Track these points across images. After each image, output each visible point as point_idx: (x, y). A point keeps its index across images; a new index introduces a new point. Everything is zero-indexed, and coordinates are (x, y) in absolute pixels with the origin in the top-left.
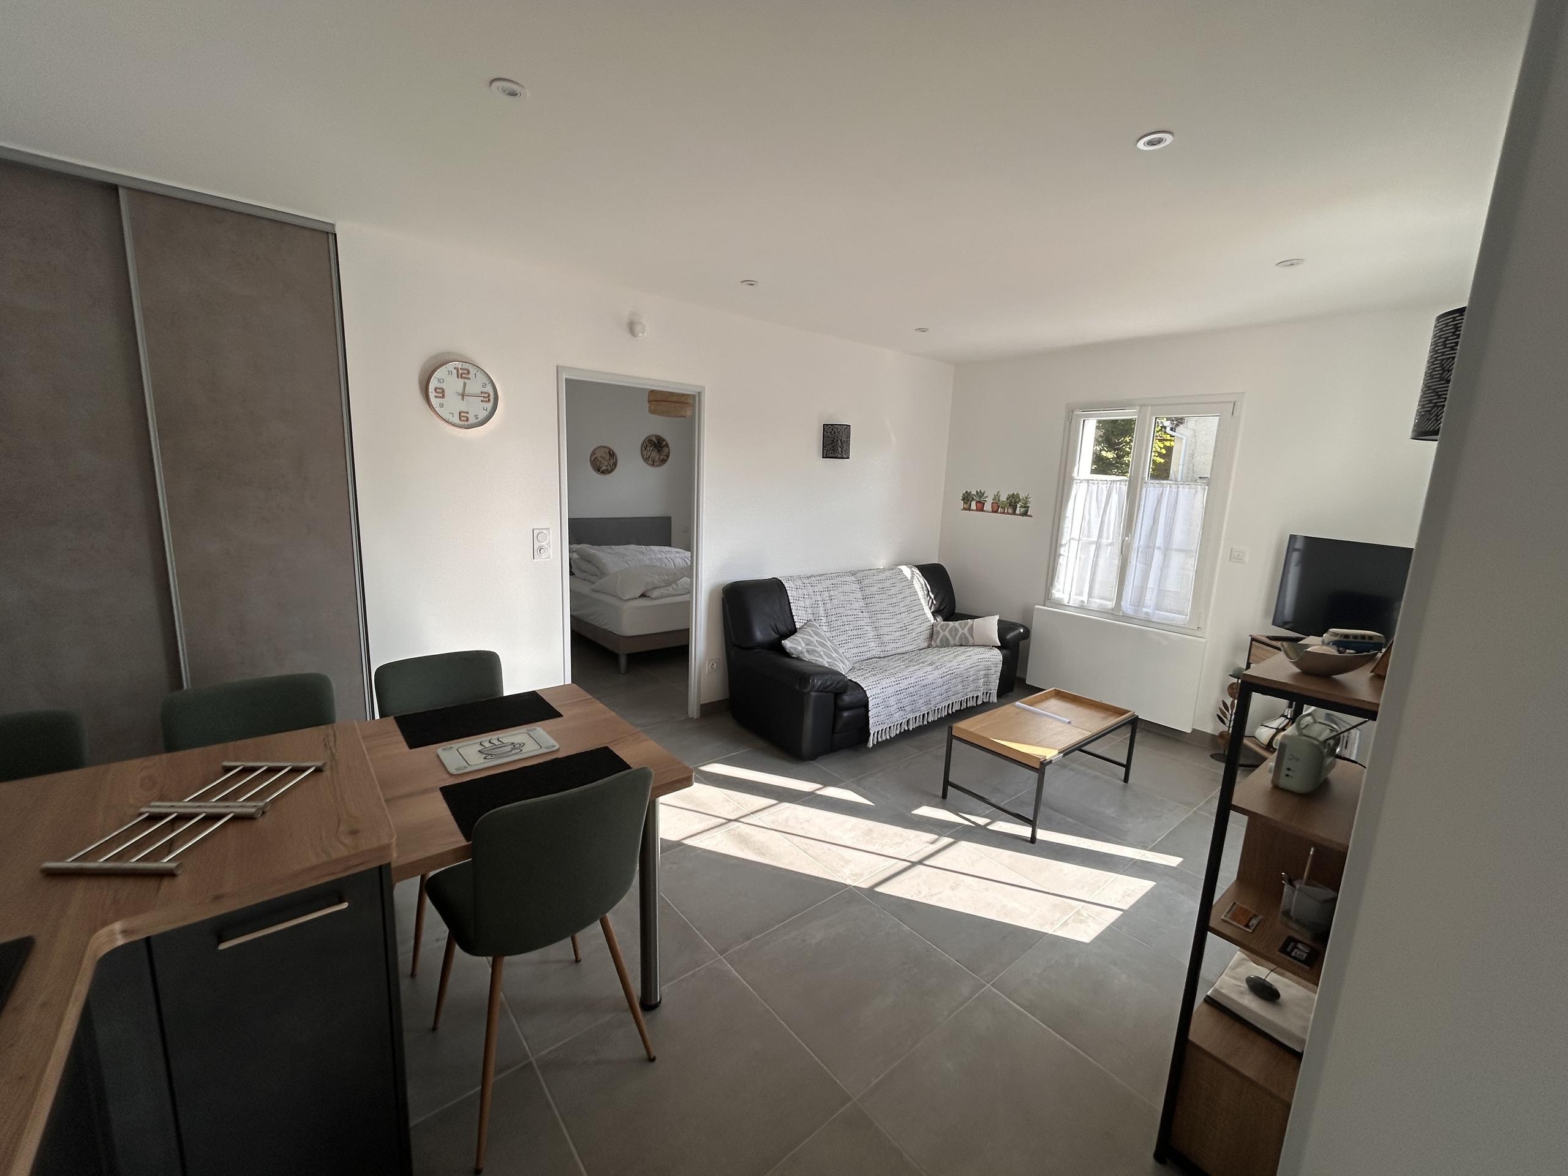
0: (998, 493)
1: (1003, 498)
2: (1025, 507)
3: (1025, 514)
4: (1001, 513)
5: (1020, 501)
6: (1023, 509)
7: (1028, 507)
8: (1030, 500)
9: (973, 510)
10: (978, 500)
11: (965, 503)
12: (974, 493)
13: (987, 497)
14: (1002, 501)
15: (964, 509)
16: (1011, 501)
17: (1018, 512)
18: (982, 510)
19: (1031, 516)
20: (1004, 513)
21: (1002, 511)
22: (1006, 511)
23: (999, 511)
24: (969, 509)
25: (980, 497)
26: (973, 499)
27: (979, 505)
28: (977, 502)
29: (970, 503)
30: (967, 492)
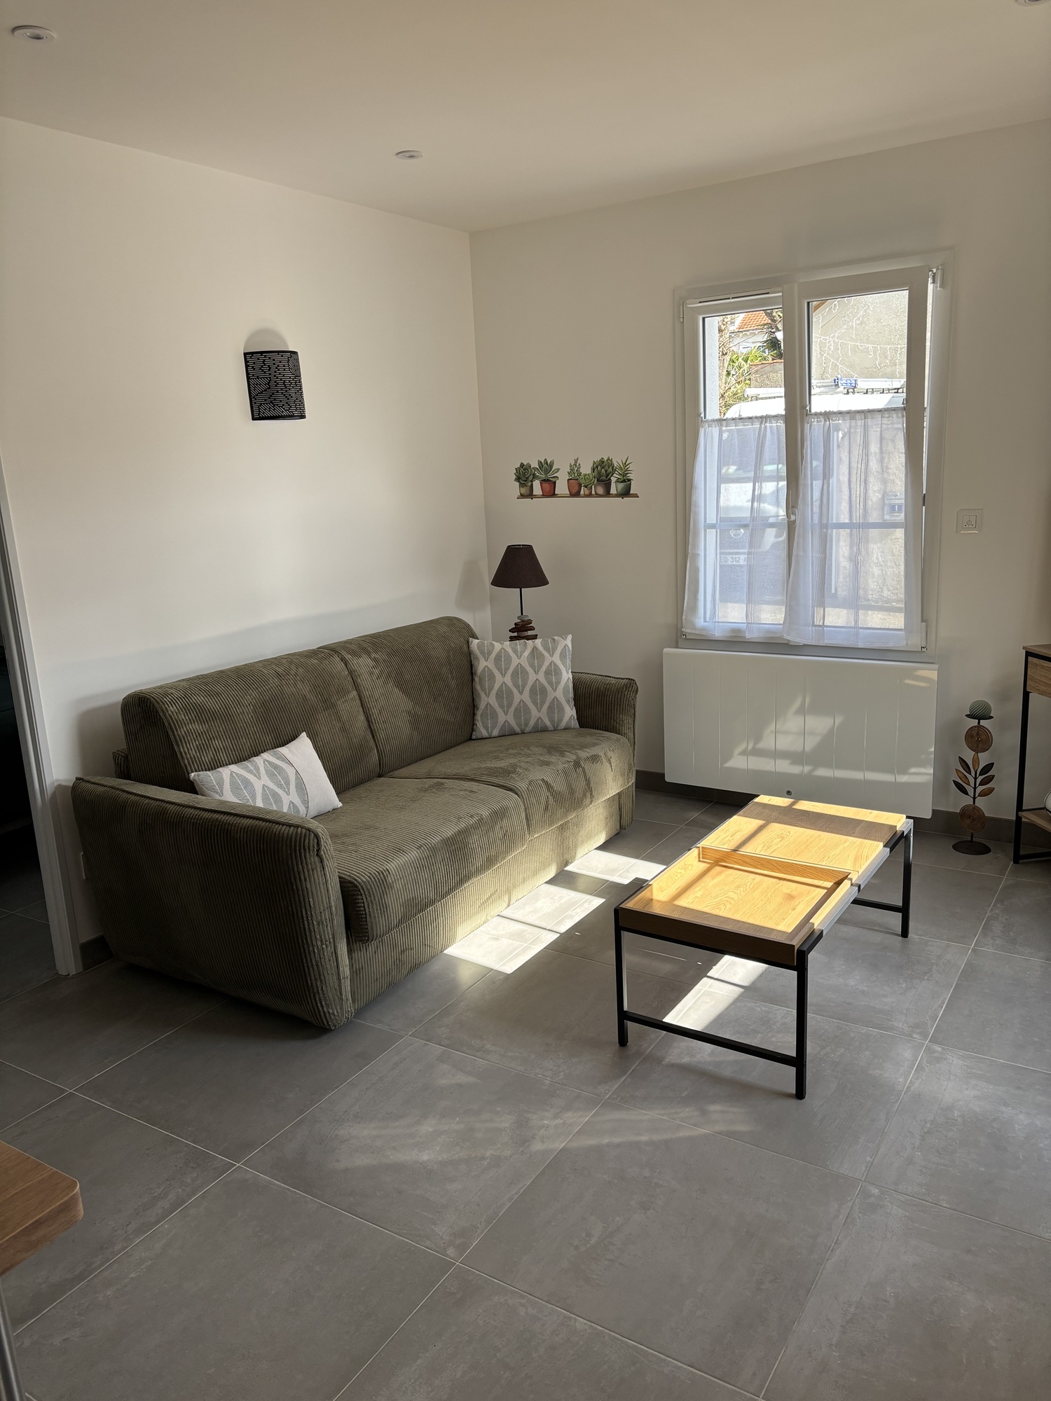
0: (576, 461)
1: (586, 469)
2: (624, 481)
3: (626, 493)
4: (586, 496)
5: (614, 470)
6: (621, 486)
7: (629, 480)
8: (631, 467)
9: (536, 497)
10: (543, 476)
11: (522, 485)
12: (535, 465)
13: (558, 470)
14: (586, 475)
15: (522, 496)
16: (599, 473)
17: (613, 491)
18: (553, 495)
19: (636, 496)
20: (590, 495)
21: (587, 492)
22: (593, 492)
23: (582, 492)
24: (530, 495)
25: (547, 472)
26: (535, 477)
27: (546, 485)
28: (544, 481)
29: (530, 484)
30: (522, 465)
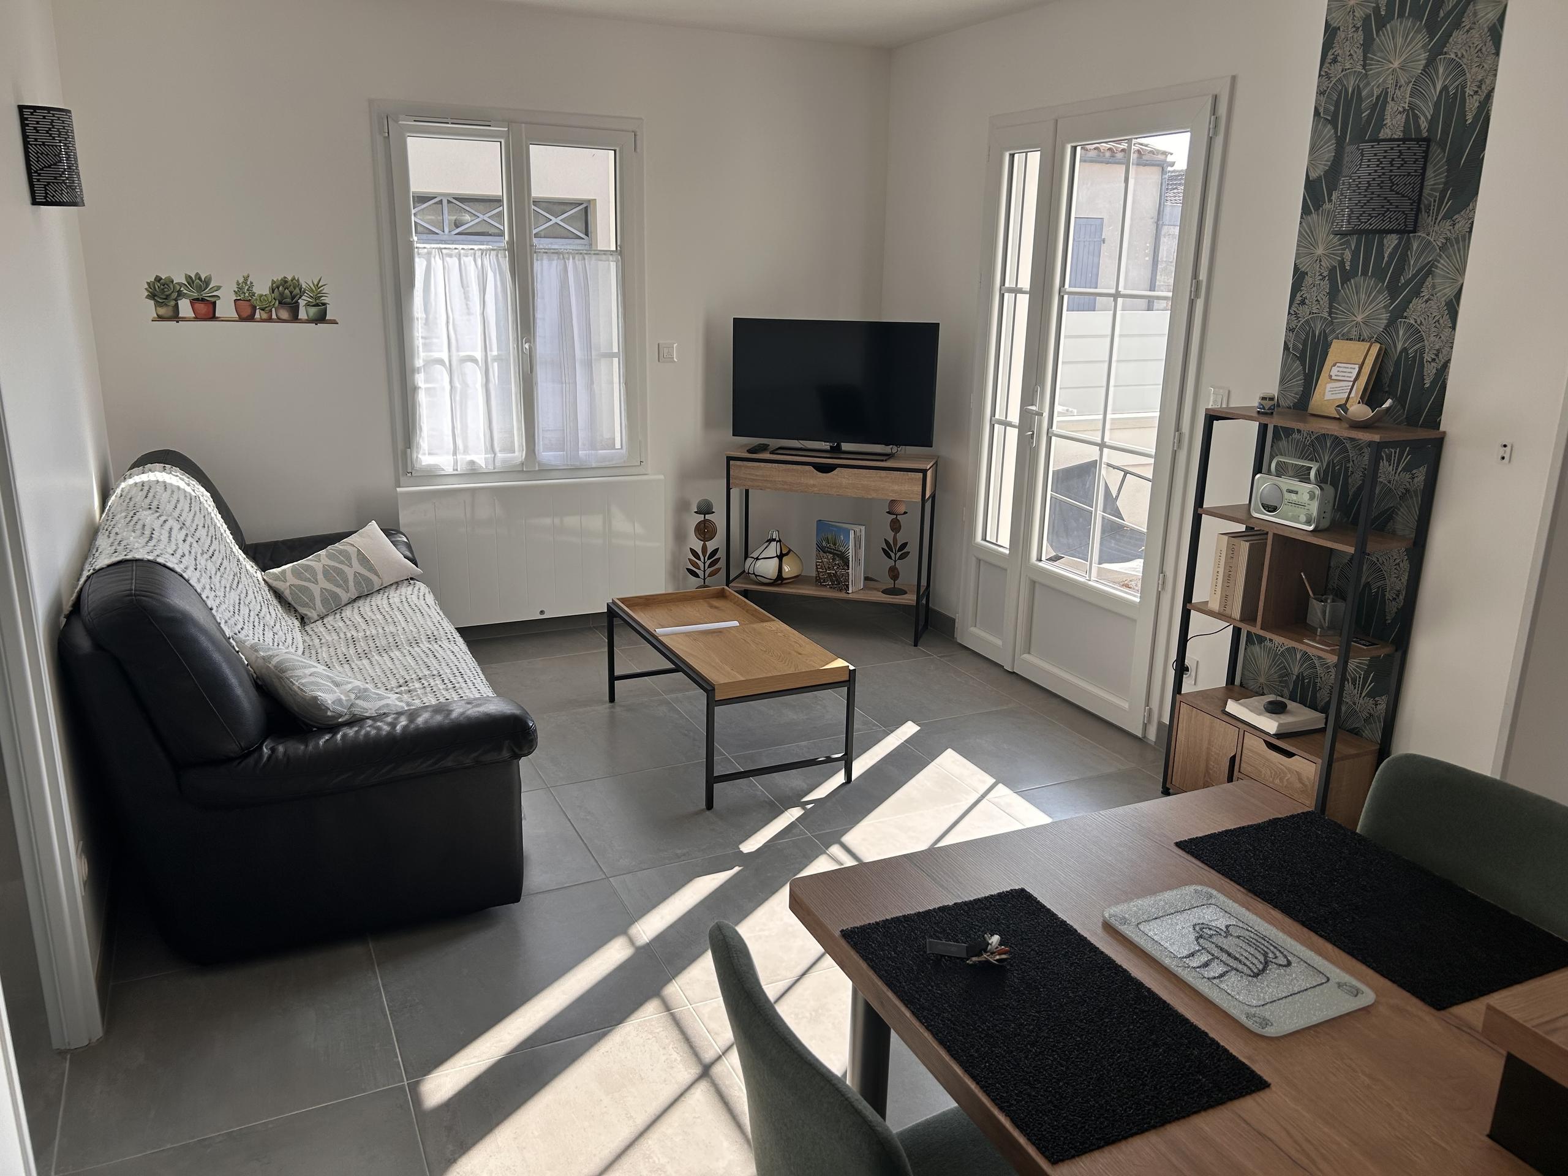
0: (246, 279)
1: (262, 288)
2: (317, 305)
3: (321, 318)
4: (263, 321)
5: (302, 292)
6: (313, 311)
7: (324, 304)
8: (326, 290)
9: (184, 319)
10: (195, 295)
11: (158, 304)
12: (179, 279)
13: (218, 288)
14: (261, 296)
15: (161, 318)
16: (282, 294)
17: (302, 315)
18: (213, 317)
19: (334, 322)
20: (269, 320)
21: (265, 316)
22: (274, 316)
23: (257, 316)
24: (175, 317)
25: (200, 289)
26: (180, 295)
27: (200, 307)
28: (194, 301)
29: (173, 303)
30: (158, 279)
